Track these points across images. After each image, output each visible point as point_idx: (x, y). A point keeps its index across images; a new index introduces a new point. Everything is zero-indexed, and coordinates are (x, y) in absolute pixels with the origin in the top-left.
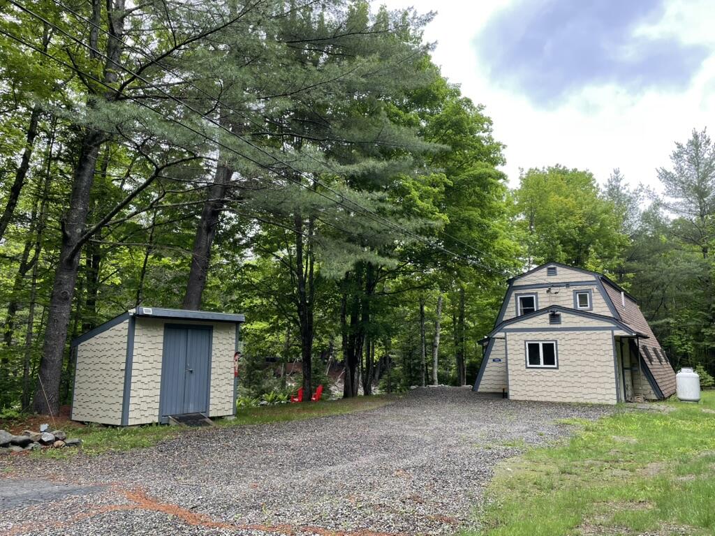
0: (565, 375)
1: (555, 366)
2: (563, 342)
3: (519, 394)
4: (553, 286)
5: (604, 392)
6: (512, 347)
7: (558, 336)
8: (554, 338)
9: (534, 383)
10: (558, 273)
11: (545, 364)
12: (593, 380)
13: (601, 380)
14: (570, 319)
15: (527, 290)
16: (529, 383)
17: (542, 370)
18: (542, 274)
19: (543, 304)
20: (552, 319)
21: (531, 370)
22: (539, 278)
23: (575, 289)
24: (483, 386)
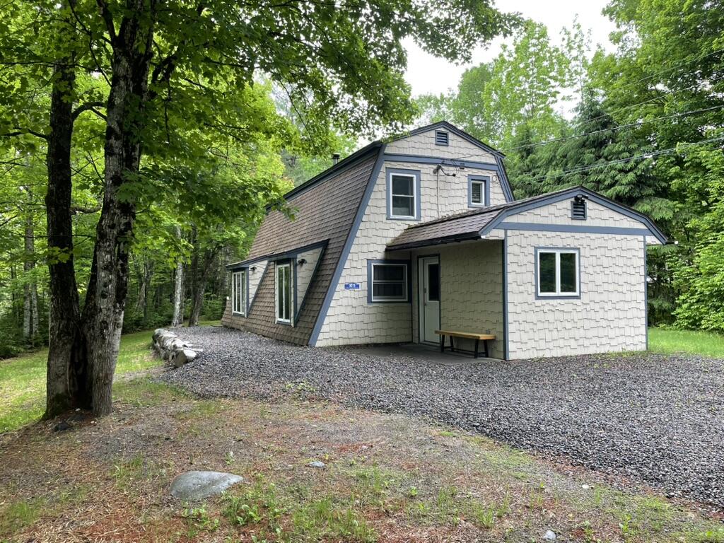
0: (588, 308)
1: (576, 294)
2: (588, 252)
3: (524, 347)
4: (442, 164)
5: (632, 332)
6: (515, 260)
8: (576, 244)
9: (546, 325)
10: (450, 143)
11: (562, 291)
13: (629, 315)
14: (598, 214)
15: (405, 164)
16: (540, 326)
17: (559, 301)
18: (427, 140)
19: (428, 191)
20: (575, 211)
21: (544, 302)
22: (424, 146)
23: (471, 173)
24: (326, 336)
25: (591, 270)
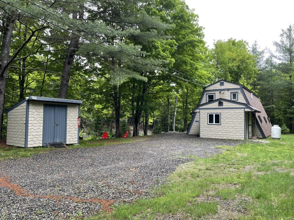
0: (223, 127)
1: (220, 124)
2: (223, 114)
3: (204, 135)
4: (222, 90)
5: (239, 134)
6: (202, 116)
7: (221, 112)
8: (220, 112)
9: (210, 131)
10: (224, 85)
11: (215, 123)
12: (235, 130)
13: (238, 130)
14: (227, 104)
15: (211, 92)
18: (217, 85)
23: (231, 91)
24: (191, 132)
25: (224, 118)
